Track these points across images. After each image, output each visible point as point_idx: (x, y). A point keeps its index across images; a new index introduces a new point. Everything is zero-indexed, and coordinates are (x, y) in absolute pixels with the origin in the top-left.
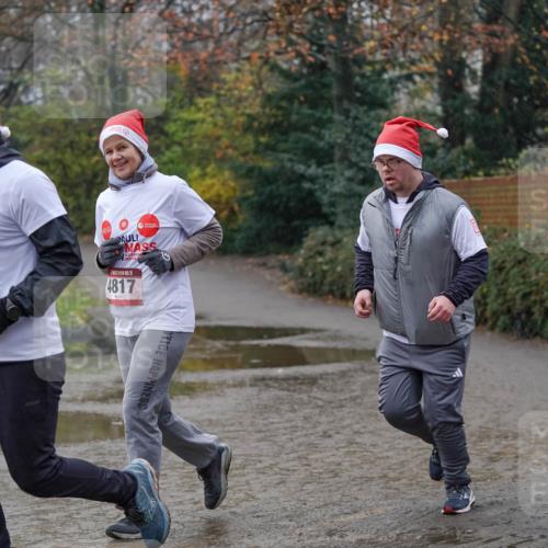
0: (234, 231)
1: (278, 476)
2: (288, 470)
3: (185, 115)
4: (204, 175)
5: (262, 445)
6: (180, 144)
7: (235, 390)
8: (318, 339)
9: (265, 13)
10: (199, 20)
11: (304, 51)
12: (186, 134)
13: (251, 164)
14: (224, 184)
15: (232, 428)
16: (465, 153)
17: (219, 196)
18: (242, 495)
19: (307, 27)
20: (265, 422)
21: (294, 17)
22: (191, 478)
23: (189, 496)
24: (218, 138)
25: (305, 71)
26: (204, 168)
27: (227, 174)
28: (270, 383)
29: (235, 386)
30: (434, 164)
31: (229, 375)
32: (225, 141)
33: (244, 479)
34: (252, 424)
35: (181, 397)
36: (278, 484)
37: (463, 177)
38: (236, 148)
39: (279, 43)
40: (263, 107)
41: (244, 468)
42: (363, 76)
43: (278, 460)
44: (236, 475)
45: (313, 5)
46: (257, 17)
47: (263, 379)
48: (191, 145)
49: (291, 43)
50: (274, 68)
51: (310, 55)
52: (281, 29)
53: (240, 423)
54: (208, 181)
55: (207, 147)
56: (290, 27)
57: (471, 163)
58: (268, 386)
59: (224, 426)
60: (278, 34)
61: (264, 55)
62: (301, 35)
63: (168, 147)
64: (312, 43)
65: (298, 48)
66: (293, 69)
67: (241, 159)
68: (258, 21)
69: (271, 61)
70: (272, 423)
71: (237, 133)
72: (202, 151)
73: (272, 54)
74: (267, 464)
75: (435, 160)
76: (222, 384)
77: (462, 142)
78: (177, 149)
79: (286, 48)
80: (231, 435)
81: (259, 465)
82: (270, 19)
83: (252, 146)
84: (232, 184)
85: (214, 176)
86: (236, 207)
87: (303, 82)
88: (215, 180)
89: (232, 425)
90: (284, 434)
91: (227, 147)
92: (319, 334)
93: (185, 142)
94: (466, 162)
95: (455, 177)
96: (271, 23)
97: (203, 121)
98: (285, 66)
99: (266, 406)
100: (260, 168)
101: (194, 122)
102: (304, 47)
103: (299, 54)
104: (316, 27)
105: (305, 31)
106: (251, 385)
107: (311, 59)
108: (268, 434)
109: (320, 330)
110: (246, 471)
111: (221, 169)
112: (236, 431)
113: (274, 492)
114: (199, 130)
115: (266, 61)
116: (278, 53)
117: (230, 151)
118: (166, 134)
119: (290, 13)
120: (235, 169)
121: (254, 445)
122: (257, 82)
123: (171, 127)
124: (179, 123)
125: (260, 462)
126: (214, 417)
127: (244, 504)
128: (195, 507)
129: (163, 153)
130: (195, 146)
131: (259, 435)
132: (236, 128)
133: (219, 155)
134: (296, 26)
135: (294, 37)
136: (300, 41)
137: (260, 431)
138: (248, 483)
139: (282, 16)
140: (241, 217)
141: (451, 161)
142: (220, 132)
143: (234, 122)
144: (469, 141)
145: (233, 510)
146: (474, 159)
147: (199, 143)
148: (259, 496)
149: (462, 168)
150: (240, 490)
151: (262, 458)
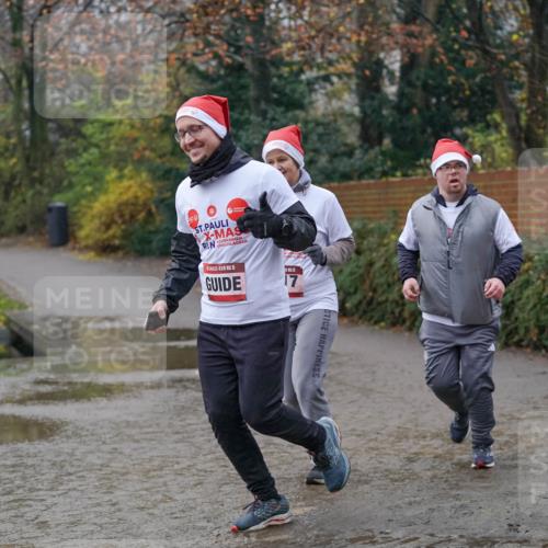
0: (150, 232)
1: (196, 477)
2: (206, 472)
4: (121, 178)
6: (97, 146)
7: (150, 391)
9: (182, 15)
11: (221, 52)
12: (104, 136)
13: (168, 165)
14: (141, 185)
15: (150, 430)
16: (383, 153)
17: (136, 197)
18: (159, 497)
19: (225, 28)
20: (182, 423)
21: (211, 19)
22: (109, 479)
23: (107, 498)
24: (135, 140)
25: (222, 72)
26: (121, 170)
27: (144, 175)
28: (187, 384)
29: (152, 387)
30: (352, 165)
32: (142, 143)
33: (161, 480)
34: (170, 425)
35: (99, 399)
36: (196, 485)
37: (381, 177)
38: (153, 150)
39: (197, 44)
41: (161, 469)
42: (280, 77)
43: (195, 461)
44: (153, 477)
45: (231, 7)
46: (175, 19)
47: (180, 380)
48: (108, 146)
49: (208, 44)
50: (192, 69)
51: (229, 57)
52: (199, 31)
53: (158, 425)
54: (126, 183)
55: (125, 149)
56: (207, 29)
57: (389, 163)
58: (186, 388)
59: (141, 427)
60: (196, 35)
61: (181, 56)
62: (218, 36)
63: (85, 149)
64: (230, 45)
65: (215, 49)
66: (211, 70)
67: (158, 161)
68: (176, 22)
69: (189, 62)
70: (190, 424)
71: (155, 135)
72: (119, 153)
73: (189, 56)
74: (184, 466)
75: (352, 161)
76: (139, 386)
77: (380, 143)
78: (94, 151)
79: (203, 50)
80: (148, 436)
81: (176, 467)
82: (187, 21)
83: (170, 148)
84: (149, 185)
85: (131, 178)
86: (154, 209)
87: (220, 83)
88: (132, 182)
89: (150, 426)
90: (202, 436)
91: (145, 149)
93: (103, 144)
94: (383, 163)
95: (373, 177)
96: (188, 24)
97: (121, 122)
98: (202, 68)
99: (183, 407)
100: (178, 169)
101: (111, 124)
102: (222, 49)
103: (216, 56)
104: (233, 28)
105: (222, 32)
106: (169, 387)
107: (229, 60)
108: (185, 435)
111: (137, 171)
112: (153, 432)
113: (191, 494)
114: (116, 132)
115: (184, 63)
116: (195, 55)
117: (147, 153)
118: (84, 137)
119: (207, 14)
120: (152, 171)
121: (171, 446)
122: (174, 84)
123: (88, 130)
124: (96, 125)
125: (178, 463)
126: (131, 419)
127: (162, 505)
128: (113, 509)
129: (80, 155)
130: (112, 148)
131: (177, 436)
132: (154, 130)
133: (136, 157)
134: (213, 27)
135: (211, 38)
136: (218, 42)
137: (177, 433)
138: (165, 484)
139: (199, 17)
140: (158, 219)
141: (370, 161)
142: (136, 134)
143: (152, 124)
144: (387, 142)
145: (151, 511)
146: (392, 160)
147: (117, 145)
148: (177, 497)
149: (379, 169)
150: (158, 492)
151: (179, 460)
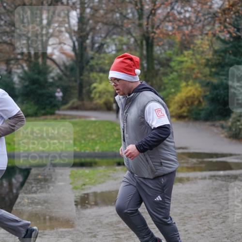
0: (200, 110)
1: (222, 219)
2: (226, 217)
3: (179, 59)
4: (187, 85)
5: (215, 205)
6: (176, 71)
7: (201, 180)
8: (237, 158)
9: (214, 14)
10: (185, 17)
11: (231, 31)
12: (179, 67)
13: (208, 80)
14: (196, 89)
15: (201, 198)
17: (194, 95)
18: (206, 228)
19: (232, 20)
20: (216, 195)
21: (227, 16)
22: (183, 219)
24: (193, 69)
25: (232, 40)
26: (187, 82)
27: (197, 85)
28: (217, 178)
29: (202, 179)
31: (199, 174)
32: (196, 71)
33: (207, 220)
34: (210, 196)
35: (178, 184)
36: (222, 223)
38: (201, 73)
39: (220, 27)
40: (213, 56)
41: (207, 215)
43: (221, 212)
44: (203, 219)
45: (236, 11)
46: (210, 16)
47: (214, 176)
48: (181, 71)
49: (225, 27)
50: (219, 38)
51: (234, 33)
52: (222, 21)
53: (205, 196)
54: (189, 88)
55: (188, 73)
56: (225, 20)
58: (216, 179)
59: (198, 197)
60: (220, 23)
61: (214, 32)
62: (230, 24)
63: (171, 73)
64: (235, 27)
65: (229, 29)
66: (227, 39)
67: (204, 79)
68: (211, 17)
69: (217, 35)
70: (219, 196)
71: (202, 67)
72: (187, 75)
73: (217, 32)
76: (196, 178)
78: (175, 73)
79: (223, 30)
80: (201, 201)
81: (213, 214)
82: (216, 17)
83: (208, 73)
84: (200, 89)
85: (192, 86)
86: (201, 100)
87: (231, 44)
88: (192, 88)
89: (202, 196)
90: (224, 201)
91: (198, 73)
92: (238, 156)
93: (179, 71)
96: (217, 18)
97: (187, 61)
98: (223, 38)
99: (216, 188)
100: (212, 83)
101: (182, 62)
102: (232, 29)
103: (229, 32)
104: (236, 20)
105: (232, 23)
106: (209, 179)
107: (234, 35)
108: (217, 200)
109: (239, 155)
110: (208, 217)
111: (194, 83)
112: (203, 199)
113: (220, 227)
114: (185, 65)
115: (214, 35)
116: (220, 32)
117: (199, 75)
118: (170, 67)
119: (225, 14)
120: (201, 83)
121: (211, 205)
122: (211, 45)
123: (172, 64)
124: (176, 62)
125: (214, 213)
126: (193, 193)
127: (207, 232)
129: (169, 75)
130: (183, 72)
132: (202, 65)
133: (194, 76)
134: (228, 20)
135: (227, 25)
136: (230, 26)
137: (214, 199)
138: (208, 222)
139: (222, 15)
140: (203, 104)
142: (194, 66)
143: (200, 62)
145: (202, 234)
147: (185, 71)
148: (214, 228)
150: (205, 226)
151: (214, 211)
